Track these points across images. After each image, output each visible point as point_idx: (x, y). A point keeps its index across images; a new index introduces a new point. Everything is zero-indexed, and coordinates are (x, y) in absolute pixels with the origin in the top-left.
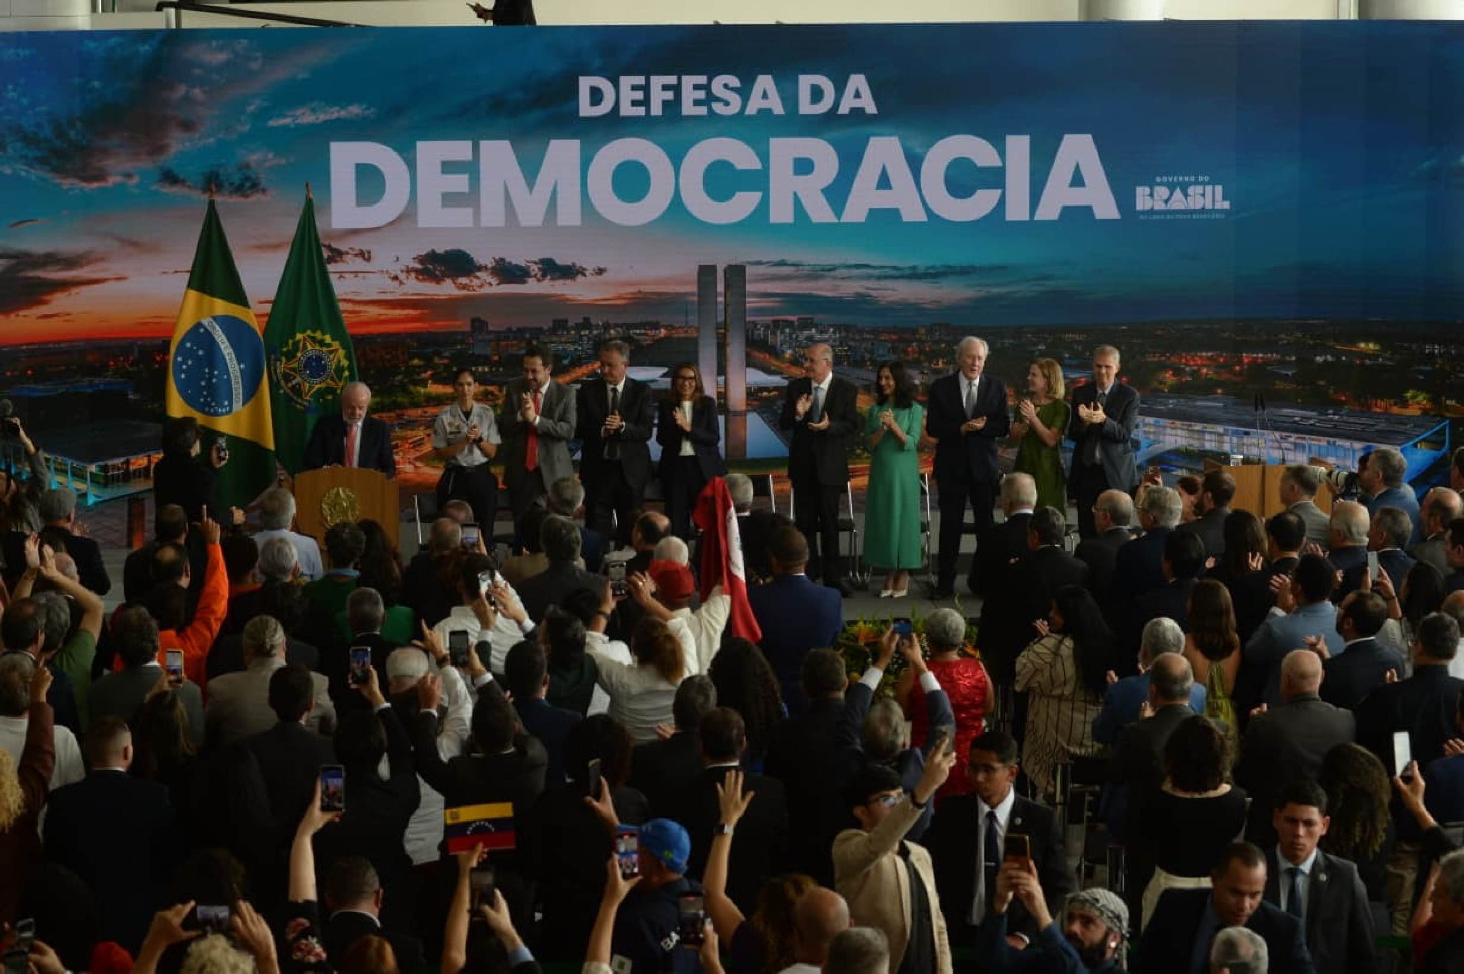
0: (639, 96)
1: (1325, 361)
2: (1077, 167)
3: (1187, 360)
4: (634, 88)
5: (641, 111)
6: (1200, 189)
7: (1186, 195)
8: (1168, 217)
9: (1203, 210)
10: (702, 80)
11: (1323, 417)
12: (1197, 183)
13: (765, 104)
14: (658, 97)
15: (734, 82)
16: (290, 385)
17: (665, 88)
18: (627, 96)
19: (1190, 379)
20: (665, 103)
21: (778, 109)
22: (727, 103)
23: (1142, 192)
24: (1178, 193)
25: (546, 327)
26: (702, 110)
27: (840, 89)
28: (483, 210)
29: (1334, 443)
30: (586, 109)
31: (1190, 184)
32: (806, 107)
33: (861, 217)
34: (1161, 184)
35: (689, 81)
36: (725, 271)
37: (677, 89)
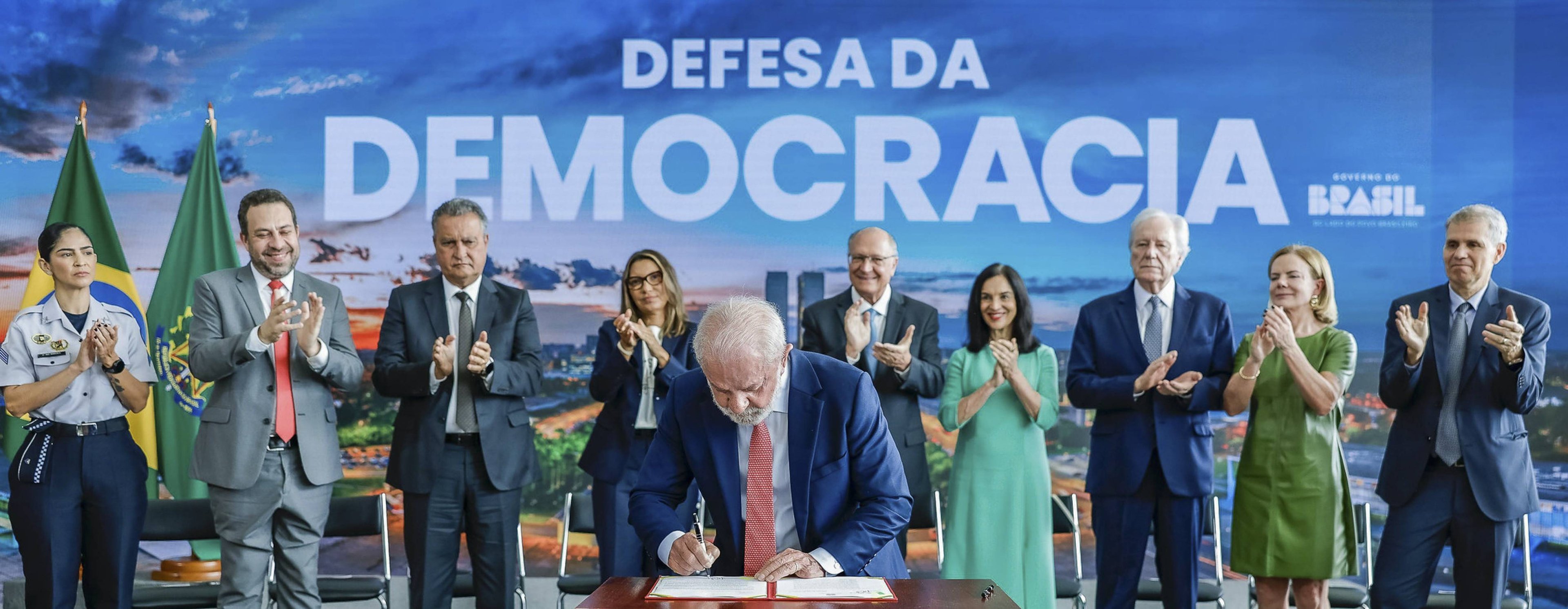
0: (697, 63)
1: (1550, 406)
2: (1236, 160)
3: (1372, 402)
4: (691, 54)
5: (698, 82)
6: (1387, 190)
7: (1370, 197)
8: (1349, 223)
9: (1391, 217)
10: (774, 44)
11: (1547, 476)
12: (1383, 183)
13: (850, 75)
14: (720, 65)
15: (813, 47)
16: (178, 379)
17: (728, 54)
18: (682, 63)
19: (1374, 426)
20: (728, 73)
21: (867, 81)
22: (803, 73)
23: (1316, 191)
24: (1360, 193)
25: (578, 346)
26: (773, 82)
27: (943, 56)
28: (505, 201)
29: (1562, 509)
30: (631, 79)
31: (1375, 183)
32: (901, 79)
33: (968, 215)
34: (1340, 182)
35: (757, 46)
36: (799, 280)
37: (743, 56)
